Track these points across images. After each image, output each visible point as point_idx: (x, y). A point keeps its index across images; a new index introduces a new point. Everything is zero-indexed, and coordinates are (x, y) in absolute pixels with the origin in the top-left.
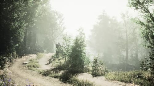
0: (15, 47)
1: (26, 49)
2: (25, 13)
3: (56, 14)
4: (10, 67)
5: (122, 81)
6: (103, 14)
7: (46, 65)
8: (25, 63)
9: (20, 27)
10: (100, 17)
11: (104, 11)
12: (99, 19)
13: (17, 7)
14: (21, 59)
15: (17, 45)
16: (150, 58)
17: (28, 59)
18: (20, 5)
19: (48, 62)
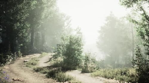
0: (19, 47)
1: (32, 49)
2: (27, 15)
3: (63, 16)
4: (11, 64)
5: (106, 77)
6: (111, 15)
7: (45, 63)
8: (25, 61)
9: (23, 28)
10: (108, 18)
11: (111, 12)
12: (106, 20)
13: (20, 9)
14: (24, 58)
15: (22, 45)
16: (136, 55)
17: (31, 58)
18: (23, 7)
19: (48, 60)
